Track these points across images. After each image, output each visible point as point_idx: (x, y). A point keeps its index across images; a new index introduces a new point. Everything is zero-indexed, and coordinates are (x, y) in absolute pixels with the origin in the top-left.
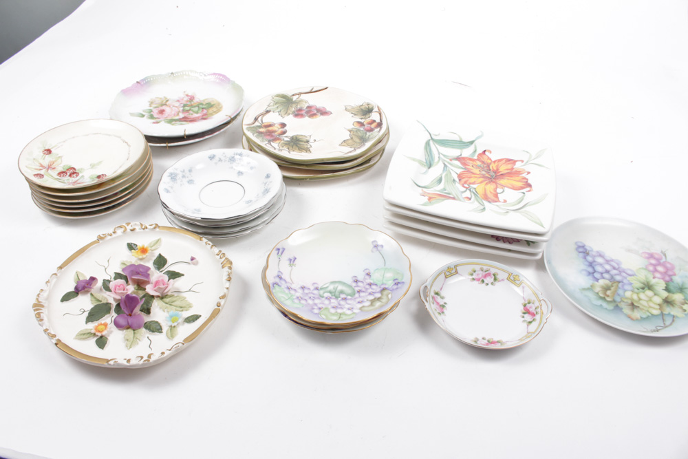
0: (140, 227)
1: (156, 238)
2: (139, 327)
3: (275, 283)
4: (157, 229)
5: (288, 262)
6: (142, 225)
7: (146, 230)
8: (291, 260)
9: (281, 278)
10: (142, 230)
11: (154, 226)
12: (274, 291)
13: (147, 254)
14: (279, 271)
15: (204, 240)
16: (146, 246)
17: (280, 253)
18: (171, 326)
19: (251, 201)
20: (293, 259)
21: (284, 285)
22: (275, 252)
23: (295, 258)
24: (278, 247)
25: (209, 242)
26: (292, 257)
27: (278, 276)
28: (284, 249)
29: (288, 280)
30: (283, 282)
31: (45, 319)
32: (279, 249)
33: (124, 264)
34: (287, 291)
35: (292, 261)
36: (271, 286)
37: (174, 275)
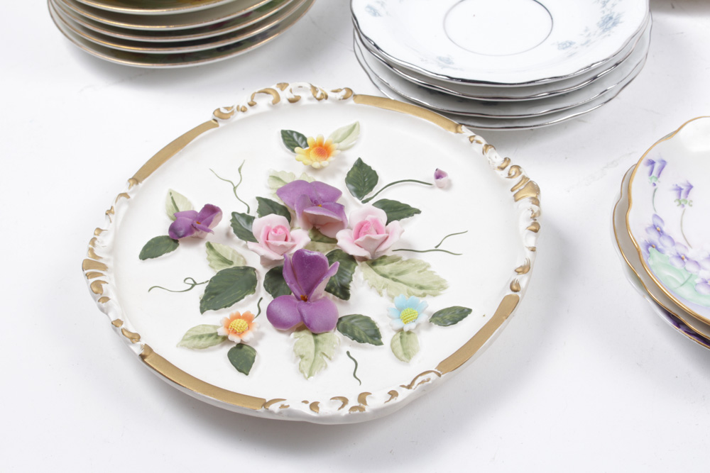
0: (310, 94)
1: (352, 122)
2: (327, 329)
3: (650, 245)
4: (351, 102)
5: (674, 195)
6: (314, 89)
7: (325, 102)
8: (680, 190)
9: (661, 232)
10: (316, 102)
11: (343, 93)
12: (651, 262)
13: (331, 159)
14: (656, 216)
15: (466, 132)
16: (327, 138)
17: (655, 173)
18: (401, 330)
19: (571, 44)
20: (685, 189)
21: (670, 251)
22: (643, 170)
23: (691, 187)
24: (651, 156)
25: (479, 138)
26: (681, 182)
27: (655, 227)
28: (664, 163)
29: (678, 237)
30: (667, 243)
31: (112, 296)
32: (652, 163)
33: (277, 178)
34: (677, 264)
35: (683, 192)
36: (642, 249)
37: (397, 211)
